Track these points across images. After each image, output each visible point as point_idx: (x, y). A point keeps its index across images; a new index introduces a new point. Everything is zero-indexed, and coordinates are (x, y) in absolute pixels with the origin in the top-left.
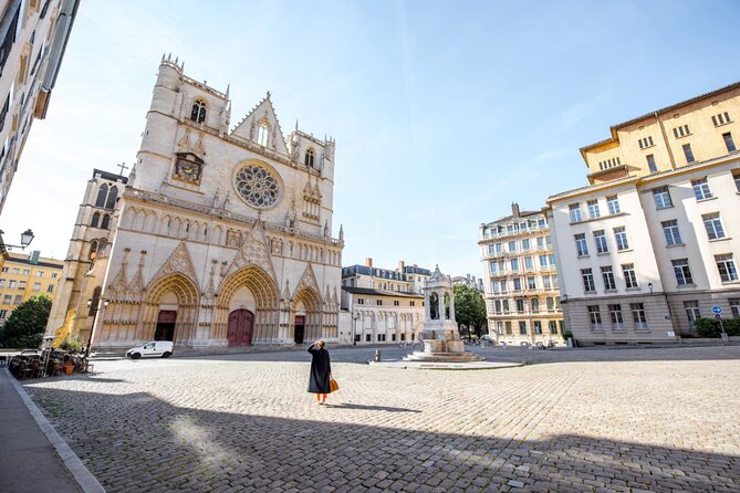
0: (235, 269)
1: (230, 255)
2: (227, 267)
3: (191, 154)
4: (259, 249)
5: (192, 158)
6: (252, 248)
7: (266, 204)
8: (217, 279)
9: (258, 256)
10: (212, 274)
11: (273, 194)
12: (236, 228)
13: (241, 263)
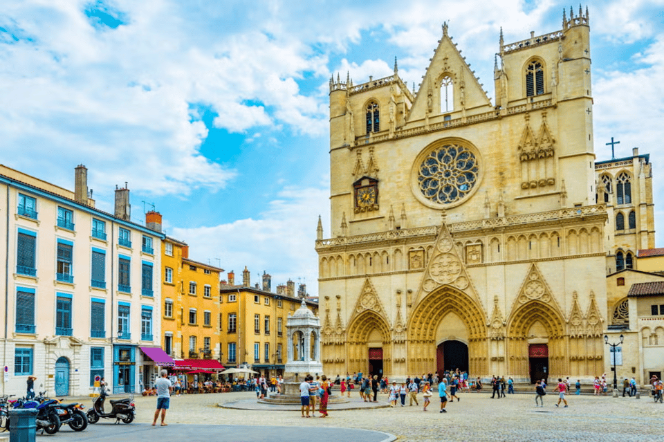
0: (424, 295)
1: (414, 281)
2: (413, 295)
3: (364, 178)
4: (450, 264)
5: (365, 183)
6: (440, 265)
7: (462, 194)
8: (405, 311)
9: (449, 273)
10: (399, 306)
11: (470, 176)
12: (416, 246)
13: (430, 287)
